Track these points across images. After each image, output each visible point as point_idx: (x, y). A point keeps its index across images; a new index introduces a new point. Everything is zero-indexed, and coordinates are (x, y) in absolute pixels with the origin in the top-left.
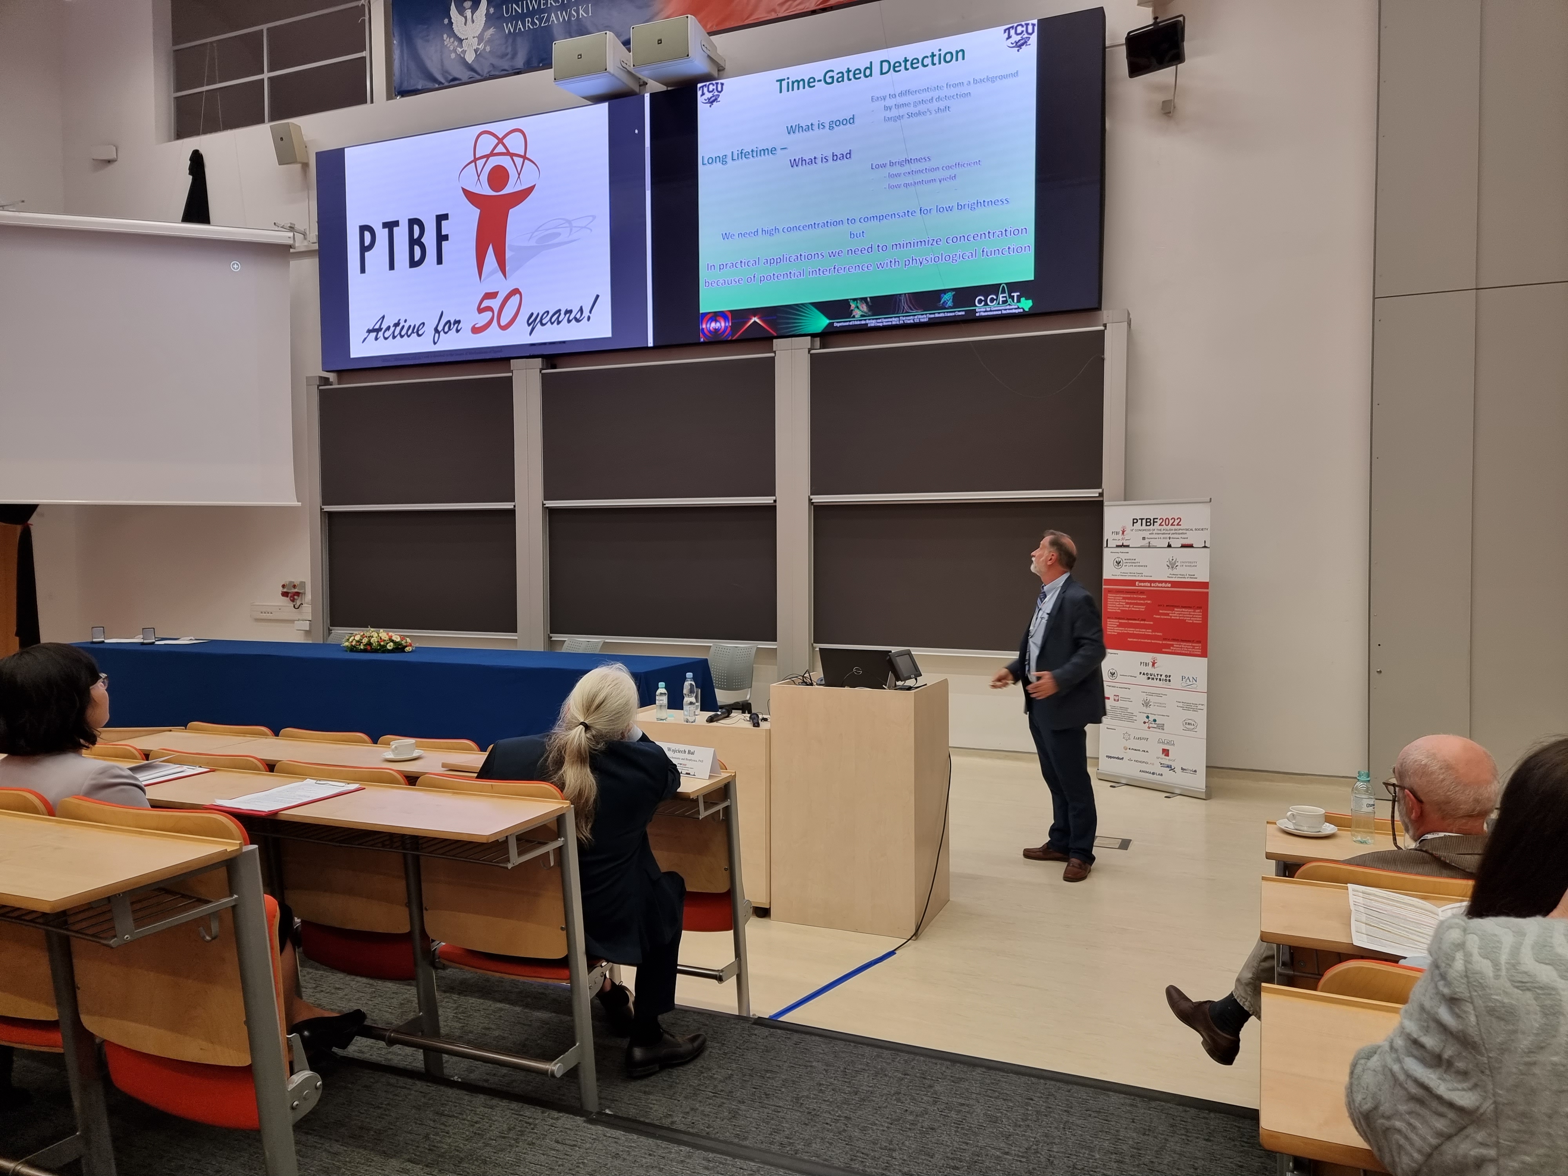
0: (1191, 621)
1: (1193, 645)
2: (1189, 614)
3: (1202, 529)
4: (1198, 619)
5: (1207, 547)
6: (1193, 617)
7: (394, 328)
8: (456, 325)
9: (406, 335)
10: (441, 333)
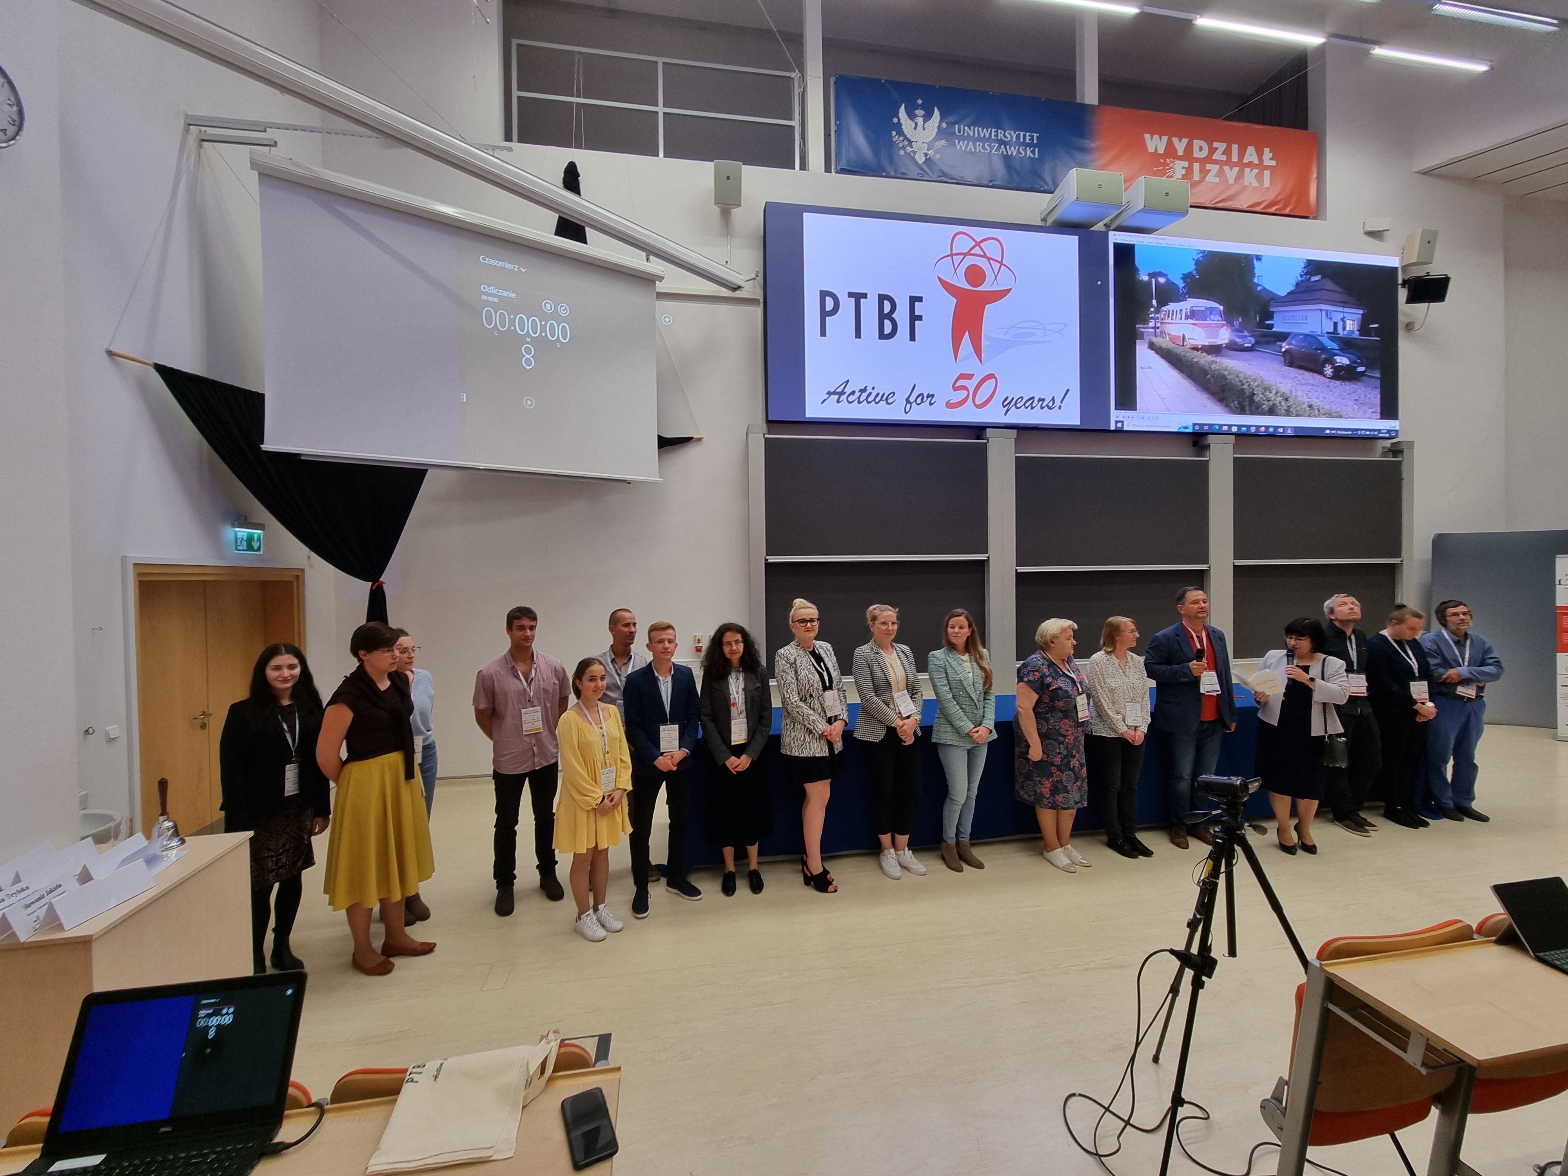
7: (860, 393)
8: (930, 399)
9: (873, 402)
10: (913, 404)
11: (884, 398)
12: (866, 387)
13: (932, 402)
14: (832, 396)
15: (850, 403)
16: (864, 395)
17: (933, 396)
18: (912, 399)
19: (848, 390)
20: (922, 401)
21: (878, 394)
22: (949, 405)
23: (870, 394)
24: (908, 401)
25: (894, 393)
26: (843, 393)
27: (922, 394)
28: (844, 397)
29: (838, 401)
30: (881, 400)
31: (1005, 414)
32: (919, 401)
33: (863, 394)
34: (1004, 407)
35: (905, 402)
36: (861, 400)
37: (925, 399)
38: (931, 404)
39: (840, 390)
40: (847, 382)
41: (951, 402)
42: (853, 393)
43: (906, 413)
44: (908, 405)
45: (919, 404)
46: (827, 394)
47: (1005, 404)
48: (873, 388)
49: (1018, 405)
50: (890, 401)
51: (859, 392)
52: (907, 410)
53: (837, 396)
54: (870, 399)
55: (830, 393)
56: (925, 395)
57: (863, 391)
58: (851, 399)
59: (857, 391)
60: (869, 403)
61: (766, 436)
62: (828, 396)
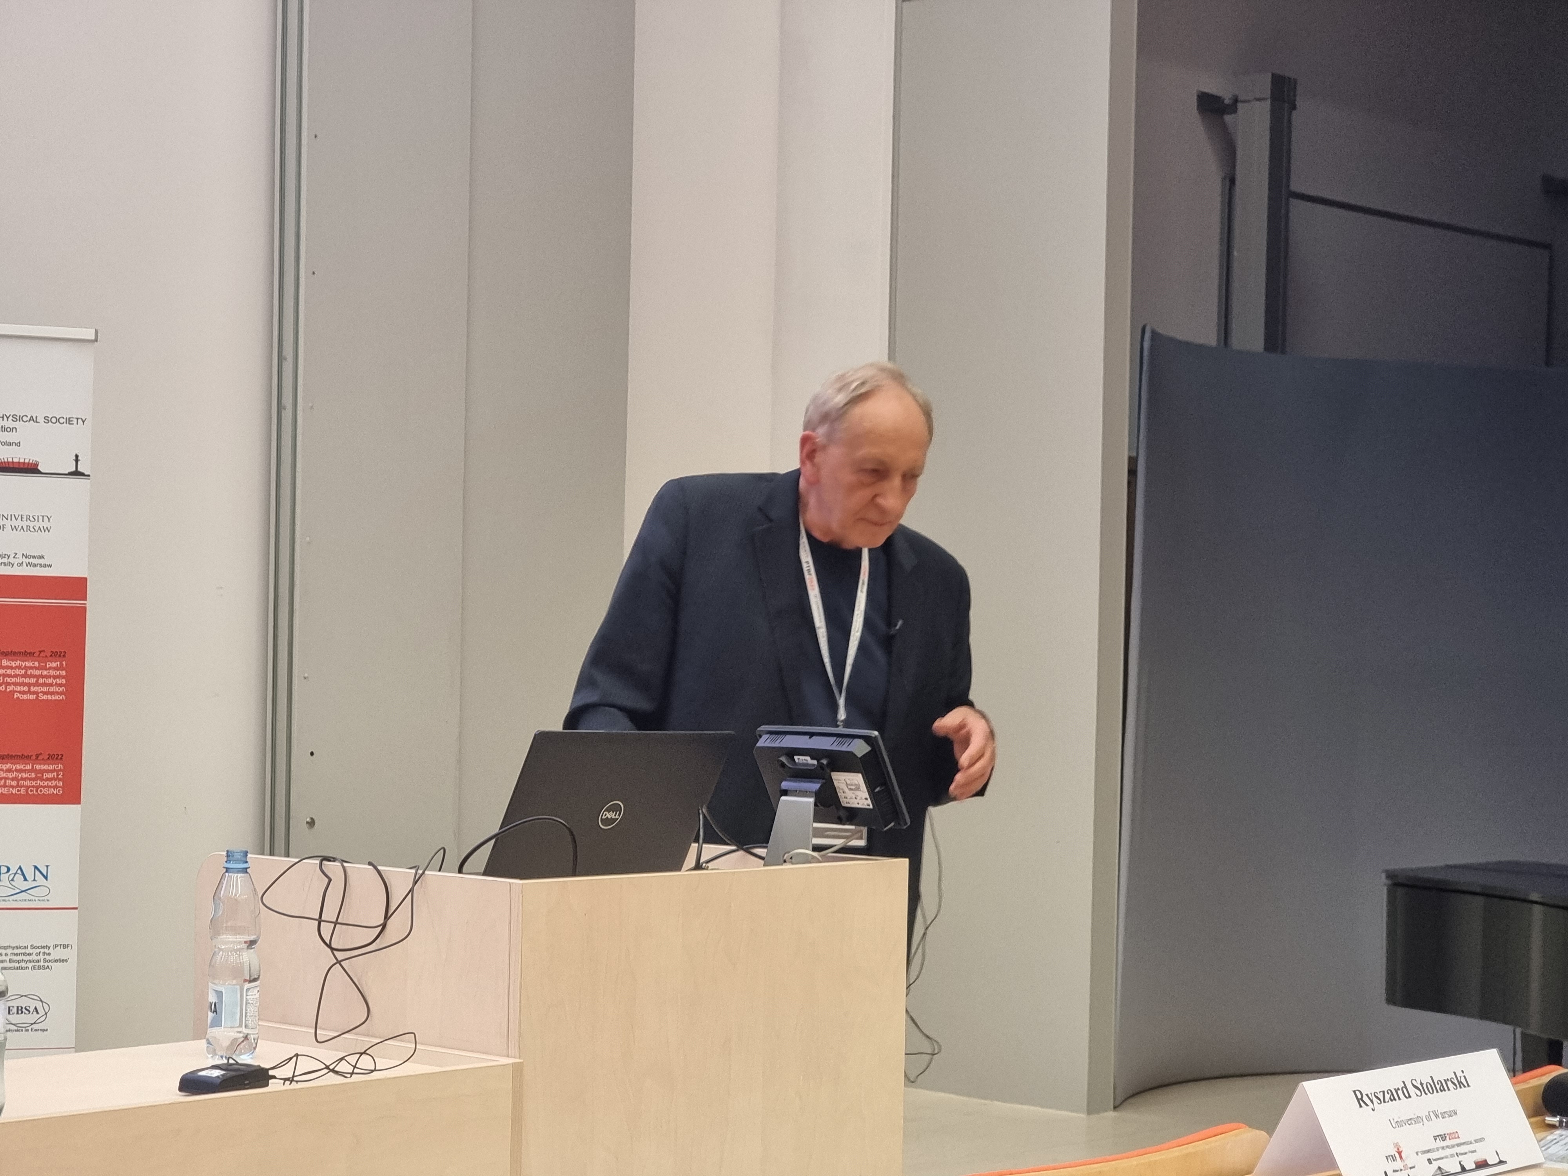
0: (32, 697)
1: (38, 767)
2: (25, 676)
3: (69, 421)
4: (56, 689)
5: (82, 474)
6: (37, 684)
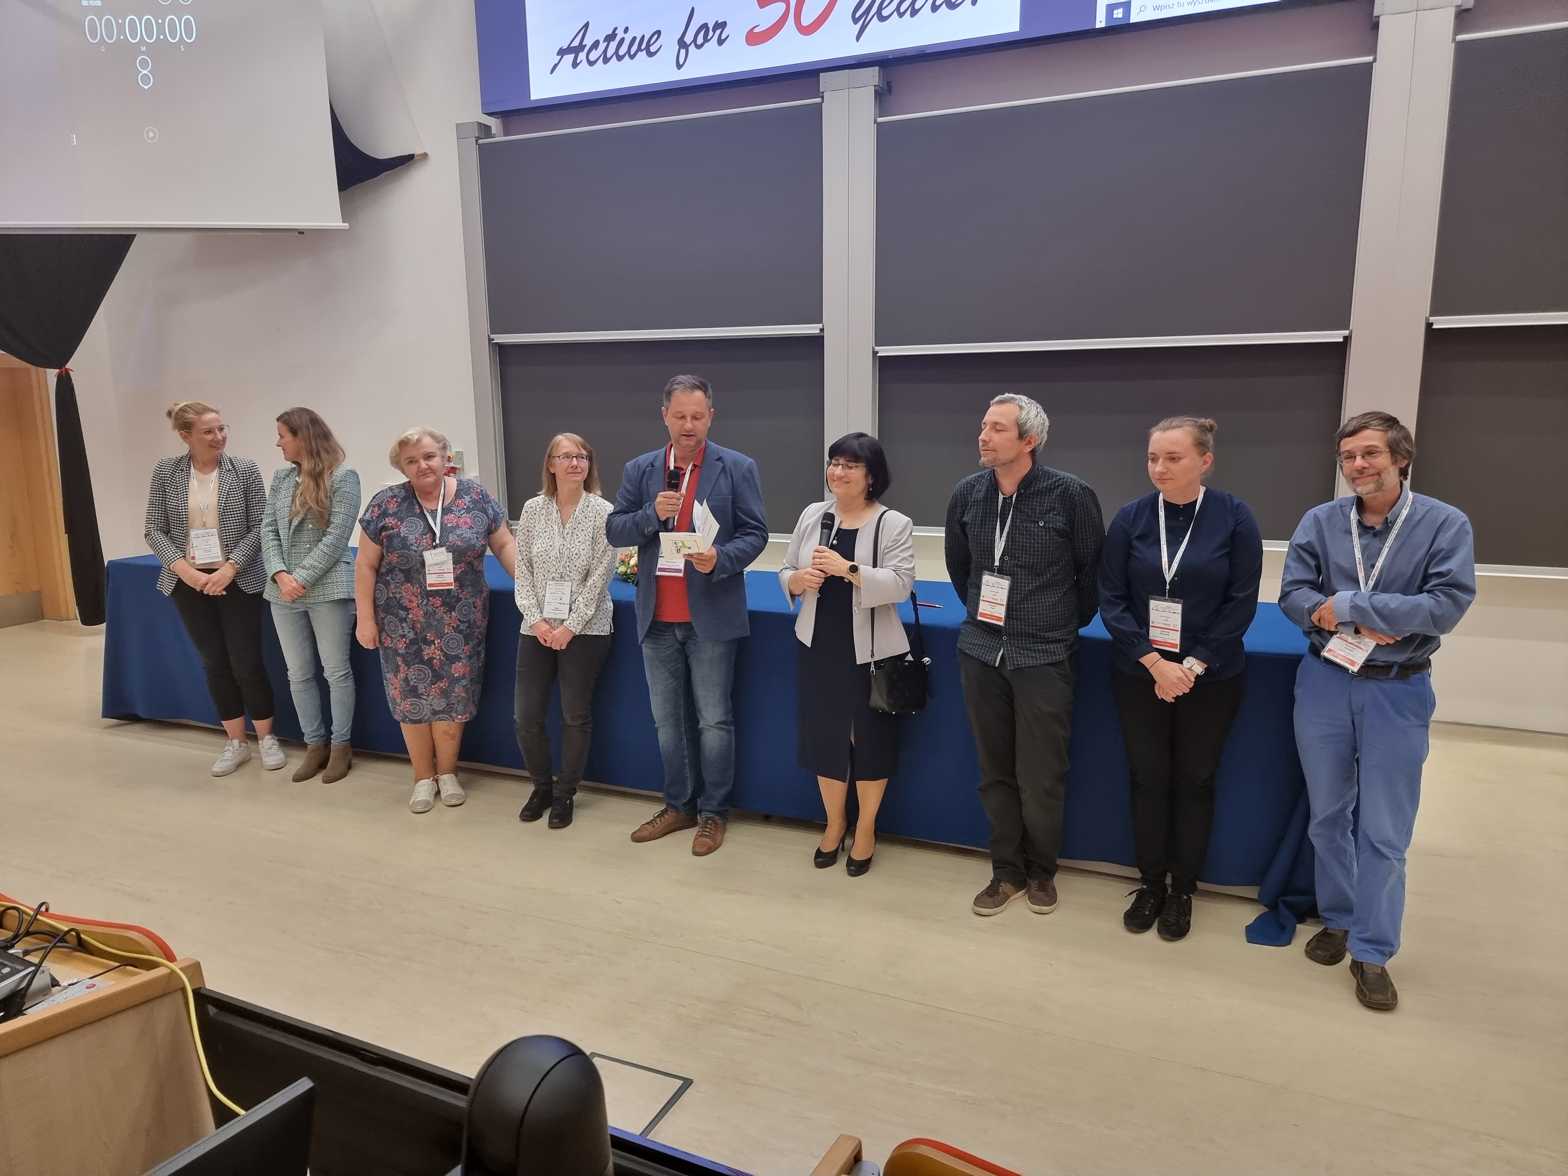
7: (606, 43)
8: (718, 32)
9: (627, 55)
10: (689, 48)
11: (644, 46)
12: (616, 29)
13: (723, 37)
14: (565, 57)
15: (591, 63)
16: (613, 45)
17: (723, 25)
18: (688, 39)
19: (588, 42)
20: (706, 40)
21: (634, 39)
22: (755, 38)
23: (622, 40)
24: (682, 44)
25: (658, 33)
26: (581, 47)
27: (705, 26)
28: (582, 56)
29: (575, 65)
30: (639, 49)
31: (858, 38)
32: (700, 40)
33: (611, 43)
34: (855, 21)
35: (678, 47)
36: (609, 55)
37: (711, 34)
38: (721, 42)
39: (576, 43)
40: (586, 26)
41: (755, 31)
42: (596, 45)
43: (679, 66)
44: (683, 51)
45: (699, 47)
46: (558, 54)
47: (857, 15)
48: (626, 30)
49: (885, 13)
50: (653, 49)
51: (604, 41)
52: (681, 62)
53: (573, 56)
54: (622, 52)
55: (562, 52)
56: (711, 26)
57: (610, 38)
58: (593, 56)
59: (601, 41)
60: (620, 58)
61: (481, 141)
62: (560, 57)
